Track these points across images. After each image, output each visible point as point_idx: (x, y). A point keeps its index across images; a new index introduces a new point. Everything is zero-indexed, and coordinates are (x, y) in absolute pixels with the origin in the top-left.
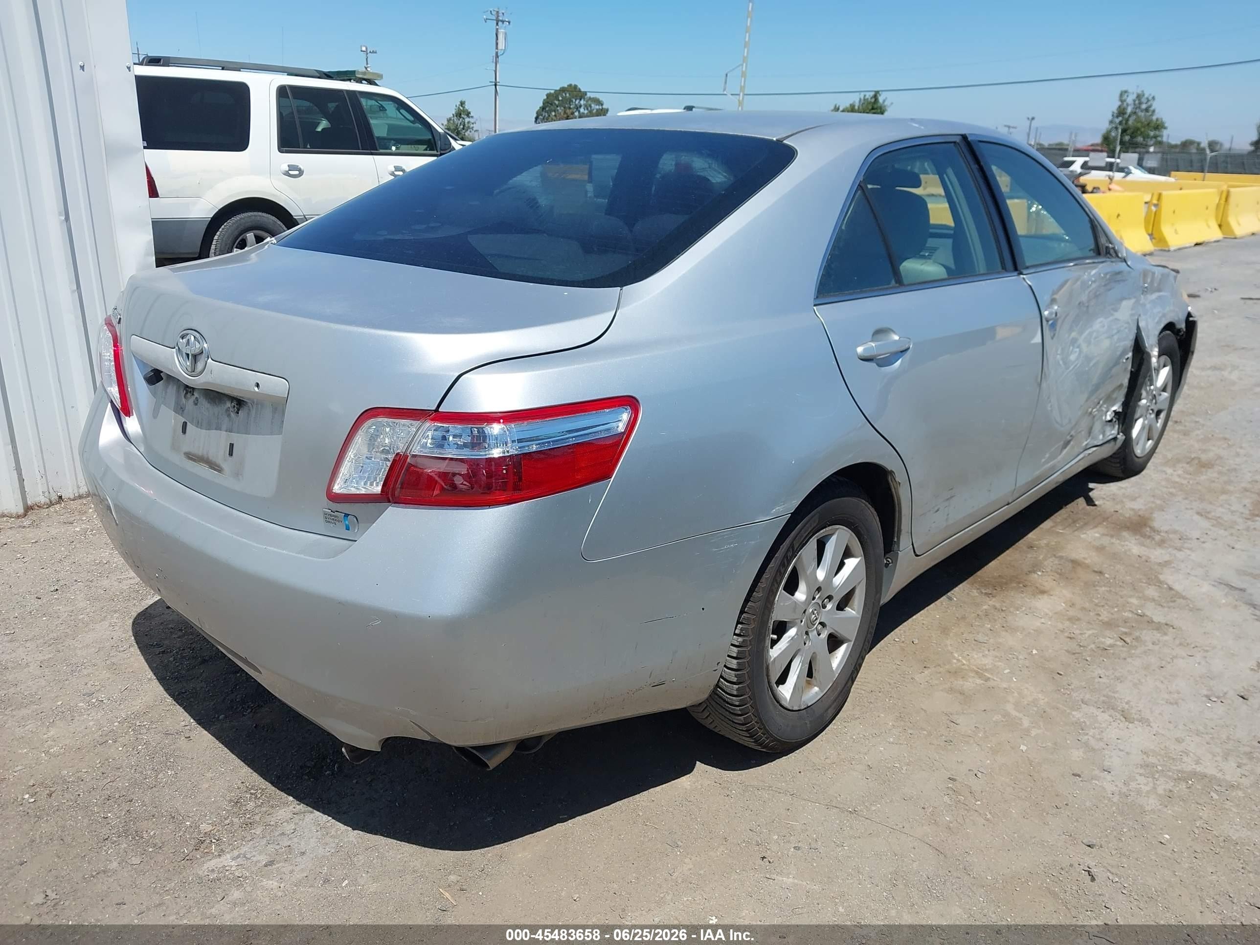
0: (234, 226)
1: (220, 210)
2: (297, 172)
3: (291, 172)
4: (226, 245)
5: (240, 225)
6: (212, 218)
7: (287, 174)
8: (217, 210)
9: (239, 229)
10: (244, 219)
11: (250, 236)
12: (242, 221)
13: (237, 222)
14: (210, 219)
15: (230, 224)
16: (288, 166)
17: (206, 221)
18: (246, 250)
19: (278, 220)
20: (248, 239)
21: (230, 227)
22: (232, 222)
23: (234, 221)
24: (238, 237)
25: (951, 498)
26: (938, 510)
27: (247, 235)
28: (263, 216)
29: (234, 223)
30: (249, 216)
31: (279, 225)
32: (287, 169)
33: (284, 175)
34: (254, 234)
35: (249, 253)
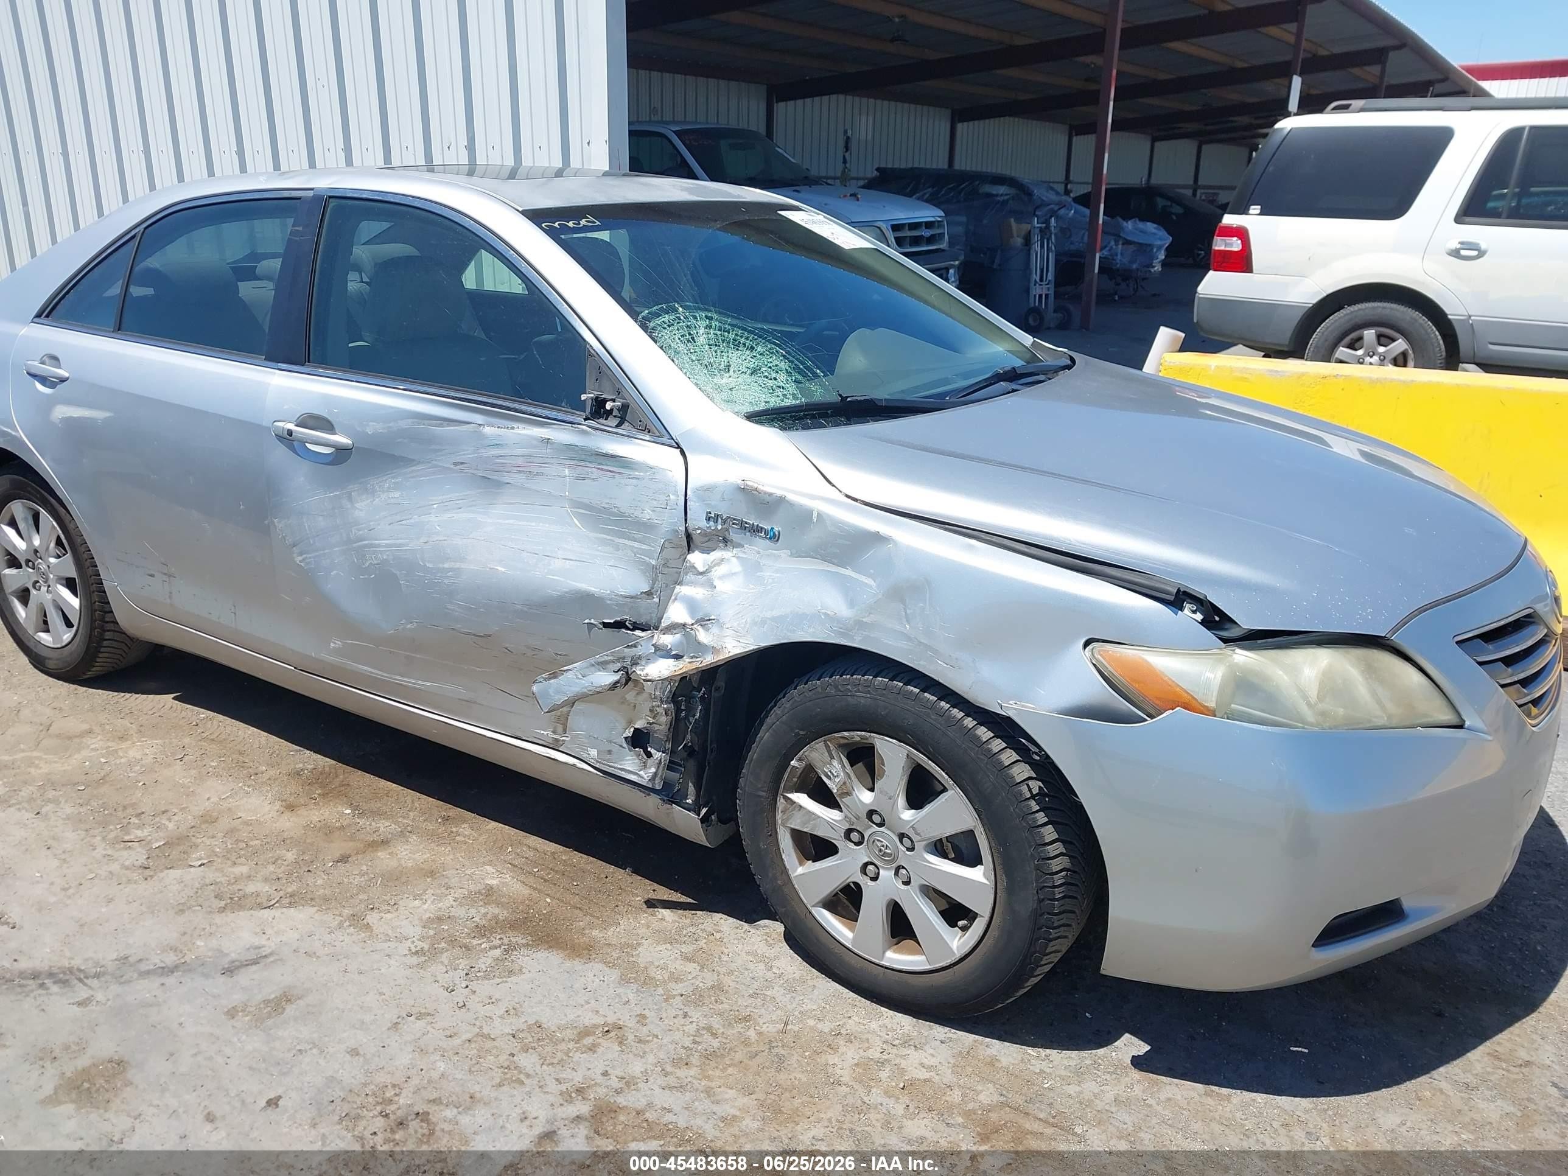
0: (1348, 318)
1: (1328, 296)
2: (1475, 253)
3: (1463, 253)
4: (1326, 340)
5: (1356, 317)
6: (1314, 305)
7: (1455, 254)
8: (1325, 295)
9: (1353, 323)
10: (1365, 310)
11: (1369, 334)
12: (1361, 312)
13: (1352, 312)
14: (1311, 305)
15: (1342, 315)
16: (1461, 243)
17: (1305, 307)
18: (1360, 352)
19: (1424, 318)
20: (1365, 338)
21: (1339, 318)
22: (1345, 312)
23: (1348, 312)
24: (1351, 333)
25: (170, 576)
26: (152, 576)
27: (1365, 332)
28: (1397, 310)
29: (1347, 314)
30: (1374, 308)
31: (1421, 325)
32: (1459, 246)
33: (1449, 254)
34: (1376, 332)
35: (1366, 356)
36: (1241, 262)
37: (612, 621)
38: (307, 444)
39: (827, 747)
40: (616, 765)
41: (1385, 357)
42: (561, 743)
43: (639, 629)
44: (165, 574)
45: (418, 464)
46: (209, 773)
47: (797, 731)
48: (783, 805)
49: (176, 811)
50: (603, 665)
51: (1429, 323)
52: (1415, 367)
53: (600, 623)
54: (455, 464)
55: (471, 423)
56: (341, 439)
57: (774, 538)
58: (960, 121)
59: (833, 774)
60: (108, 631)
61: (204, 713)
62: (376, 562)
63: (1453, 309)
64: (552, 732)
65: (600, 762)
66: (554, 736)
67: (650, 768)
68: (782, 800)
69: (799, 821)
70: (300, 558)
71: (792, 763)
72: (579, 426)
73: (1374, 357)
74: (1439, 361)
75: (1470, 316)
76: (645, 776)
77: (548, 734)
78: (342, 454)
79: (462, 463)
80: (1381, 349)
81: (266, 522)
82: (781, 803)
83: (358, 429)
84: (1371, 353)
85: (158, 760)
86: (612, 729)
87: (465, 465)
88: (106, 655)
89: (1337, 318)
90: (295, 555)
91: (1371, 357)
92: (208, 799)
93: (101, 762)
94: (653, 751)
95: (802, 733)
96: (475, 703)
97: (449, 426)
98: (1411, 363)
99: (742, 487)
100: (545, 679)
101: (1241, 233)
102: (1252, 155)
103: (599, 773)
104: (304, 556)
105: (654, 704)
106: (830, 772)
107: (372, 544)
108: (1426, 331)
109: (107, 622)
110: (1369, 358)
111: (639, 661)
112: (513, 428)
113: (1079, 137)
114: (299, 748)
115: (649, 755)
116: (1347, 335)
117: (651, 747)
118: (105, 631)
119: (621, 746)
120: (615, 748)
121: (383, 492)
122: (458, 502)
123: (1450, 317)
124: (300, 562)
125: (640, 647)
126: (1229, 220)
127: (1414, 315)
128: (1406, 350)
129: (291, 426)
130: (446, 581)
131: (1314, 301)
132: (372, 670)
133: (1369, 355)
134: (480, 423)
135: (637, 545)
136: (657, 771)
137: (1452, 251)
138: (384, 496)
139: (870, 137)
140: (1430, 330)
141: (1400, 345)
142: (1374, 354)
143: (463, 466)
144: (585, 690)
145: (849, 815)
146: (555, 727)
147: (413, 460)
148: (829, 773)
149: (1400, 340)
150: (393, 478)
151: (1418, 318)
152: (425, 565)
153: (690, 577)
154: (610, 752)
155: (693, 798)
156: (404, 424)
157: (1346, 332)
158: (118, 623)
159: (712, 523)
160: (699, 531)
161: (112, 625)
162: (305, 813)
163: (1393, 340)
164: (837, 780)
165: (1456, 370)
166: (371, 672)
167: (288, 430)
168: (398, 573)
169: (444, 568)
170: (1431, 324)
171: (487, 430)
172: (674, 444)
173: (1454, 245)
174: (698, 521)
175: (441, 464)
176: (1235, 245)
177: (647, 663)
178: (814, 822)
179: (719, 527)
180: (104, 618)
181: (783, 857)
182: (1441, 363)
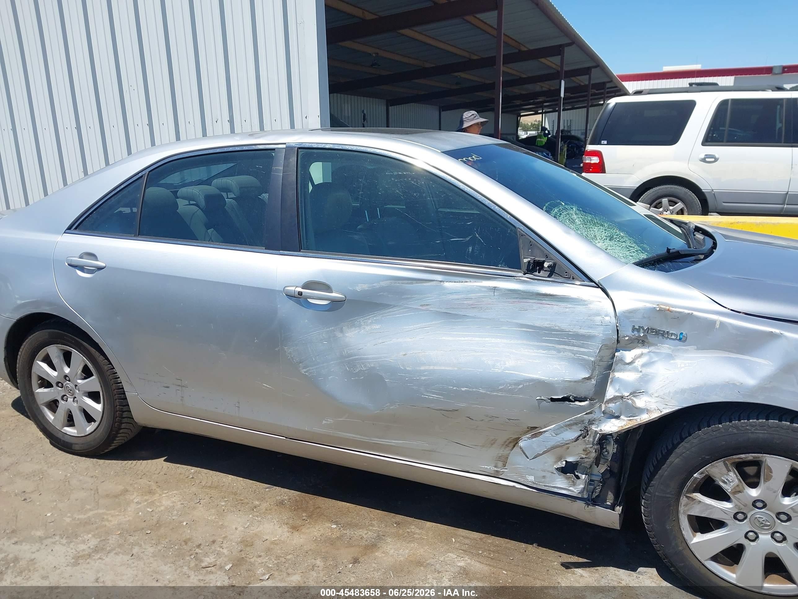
0: (653, 193)
1: (644, 183)
2: (713, 160)
3: (707, 160)
5: (658, 193)
6: (638, 188)
7: (704, 160)
8: (642, 182)
9: (656, 196)
10: (661, 189)
11: (665, 201)
12: (660, 190)
13: (656, 191)
14: (636, 188)
15: (651, 192)
16: (706, 155)
17: (633, 189)
18: (661, 210)
19: (690, 192)
20: (663, 202)
21: (650, 193)
22: (652, 191)
23: (654, 190)
24: (656, 200)
25: (182, 386)
26: (168, 387)
27: (663, 200)
28: (677, 188)
29: (653, 192)
30: (666, 188)
31: (689, 195)
32: (706, 157)
33: (700, 161)
34: (668, 200)
35: (664, 212)
36: (600, 168)
37: (560, 397)
38: (309, 300)
39: (726, 465)
40: (549, 485)
41: (673, 212)
42: (501, 473)
43: (577, 401)
44: (179, 386)
45: (393, 307)
46: (224, 510)
47: (704, 456)
48: (686, 502)
49: (221, 540)
50: (569, 426)
51: (693, 194)
52: (688, 215)
53: (549, 399)
54: (421, 305)
55: (434, 281)
56: (334, 295)
57: (682, 339)
58: (391, 106)
59: (728, 481)
60: (124, 423)
61: (193, 469)
62: (365, 369)
63: (704, 187)
64: (494, 466)
65: (536, 484)
66: (496, 469)
67: (579, 485)
68: (685, 498)
69: (698, 510)
70: (305, 370)
71: (695, 475)
72: (521, 278)
73: (668, 212)
74: (700, 212)
75: (713, 190)
76: (575, 491)
77: (491, 468)
78: (335, 304)
79: (428, 305)
80: (671, 208)
81: (277, 349)
82: (683, 500)
83: (350, 289)
84: (666, 210)
85: (186, 505)
86: (545, 463)
87: (430, 306)
88: (120, 438)
89: (649, 194)
90: (300, 369)
91: (666, 212)
92: (236, 529)
93: (148, 511)
94: (580, 475)
95: (707, 457)
96: (435, 451)
97: (417, 283)
98: (685, 212)
99: (658, 309)
100: (529, 438)
101: (598, 154)
102: (518, 118)
103: (534, 490)
104: (307, 369)
105: (587, 446)
106: (727, 479)
107: (361, 358)
108: (692, 198)
109: (124, 418)
110: (665, 212)
111: (594, 422)
112: (467, 282)
113: (444, 112)
114: (270, 486)
115: (578, 477)
116: (654, 202)
117: (577, 472)
118: (122, 423)
119: (552, 473)
120: (548, 475)
121: (367, 325)
122: (426, 329)
123: (703, 191)
124: (305, 372)
125: (594, 413)
126: (590, 148)
127: (686, 191)
128: (683, 207)
129: (299, 289)
130: (423, 378)
131: (637, 186)
132: (356, 436)
133: (665, 211)
134: (441, 280)
135: (576, 349)
136: (585, 486)
137: (702, 159)
138: (368, 328)
139: (350, 115)
140: (694, 197)
141: (680, 205)
142: (668, 211)
143: (428, 306)
144: (559, 443)
145: (739, 504)
146: (496, 464)
147: (391, 305)
148: (726, 481)
149: (680, 203)
150: (375, 316)
151: (687, 192)
152: (406, 369)
153: (620, 366)
154: (544, 477)
155: (612, 501)
156: (383, 284)
157: (653, 200)
158: (133, 418)
159: (636, 332)
160: (627, 338)
161: (126, 419)
162: (307, 531)
163: (676, 203)
164: (732, 484)
165: (707, 215)
166: (354, 437)
167: (299, 292)
168: (383, 375)
169: (420, 370)
170: (694, 195)
171: (446, 284)
172: (596, 285)
173: (703, 156)
174: (627, 333)
175: (410, 306)
176: (595, 160)
177: (599, 423)
178: (710, 510)
179: (642, 335)
180: (122, 415)
181: (683, 532)
182: (700, 213)
